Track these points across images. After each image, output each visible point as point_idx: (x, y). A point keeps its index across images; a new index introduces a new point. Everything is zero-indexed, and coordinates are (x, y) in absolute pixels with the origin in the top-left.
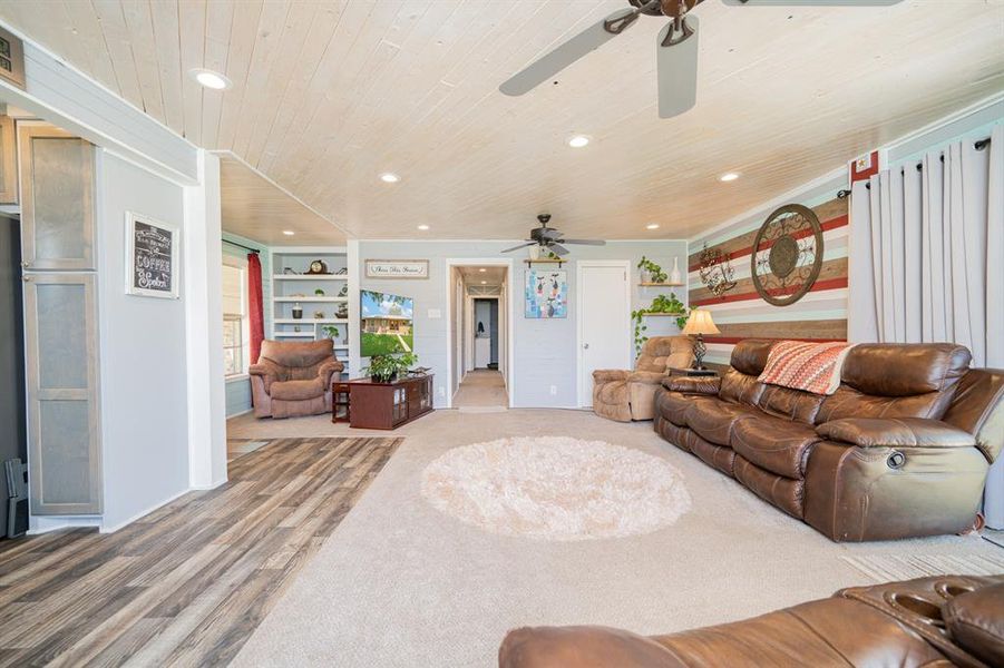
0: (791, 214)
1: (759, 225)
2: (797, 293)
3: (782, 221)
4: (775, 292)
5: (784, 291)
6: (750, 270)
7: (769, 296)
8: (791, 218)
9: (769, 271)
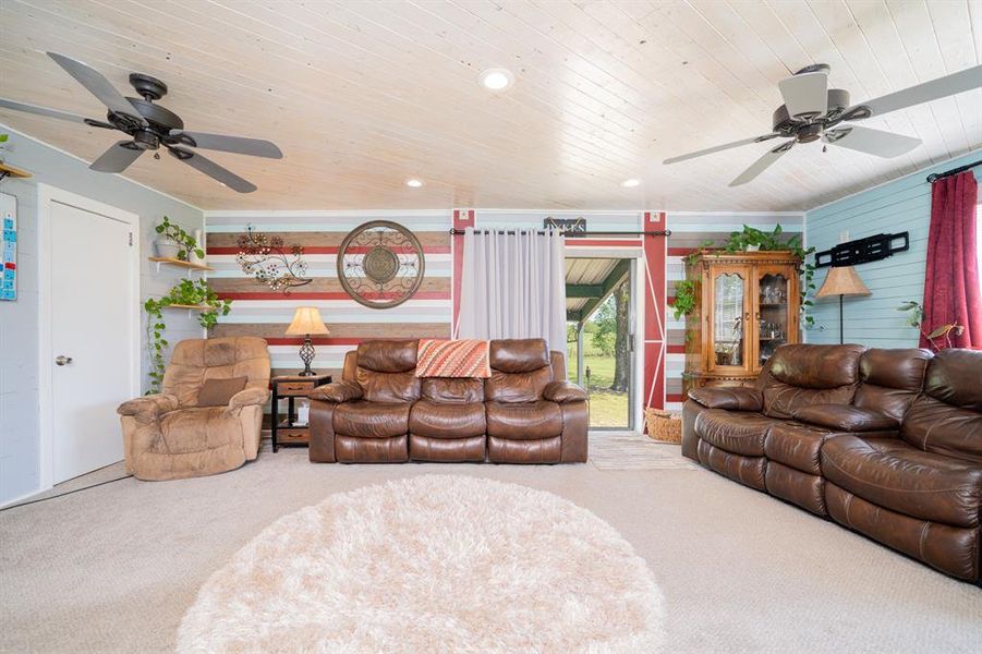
0: (390, 230)
1: (350, 228)
2: (398, 299)
3: (381, 233)
4: (371, 295)
5: (382, 295)
6: (336, 271)
7: (363, 299)
8: (391, 234)
9: (362, 274)
